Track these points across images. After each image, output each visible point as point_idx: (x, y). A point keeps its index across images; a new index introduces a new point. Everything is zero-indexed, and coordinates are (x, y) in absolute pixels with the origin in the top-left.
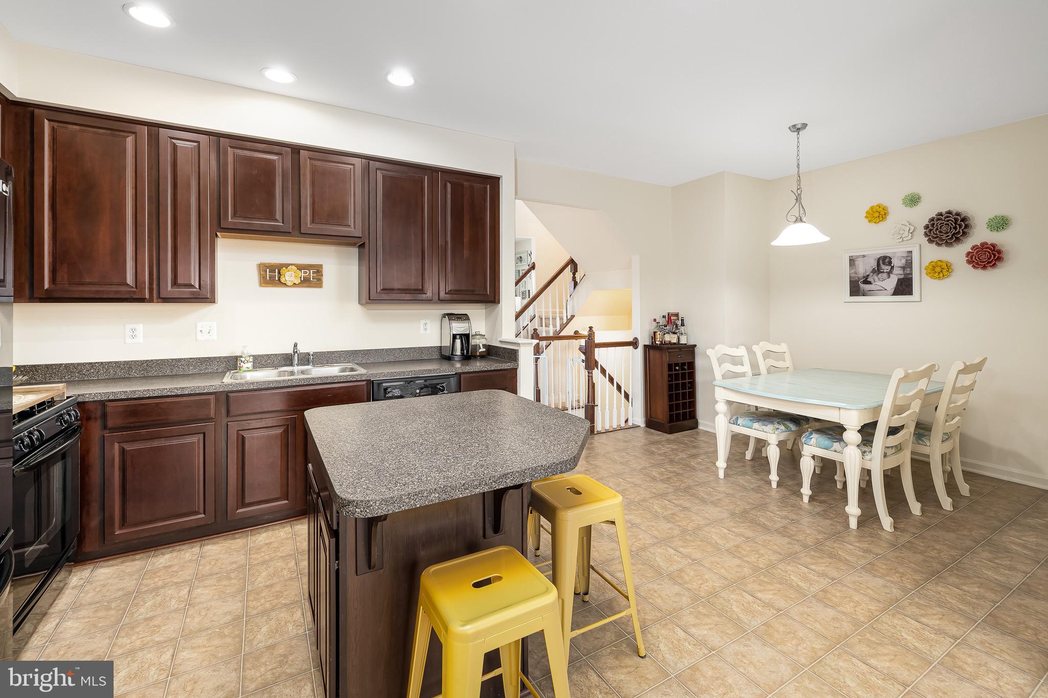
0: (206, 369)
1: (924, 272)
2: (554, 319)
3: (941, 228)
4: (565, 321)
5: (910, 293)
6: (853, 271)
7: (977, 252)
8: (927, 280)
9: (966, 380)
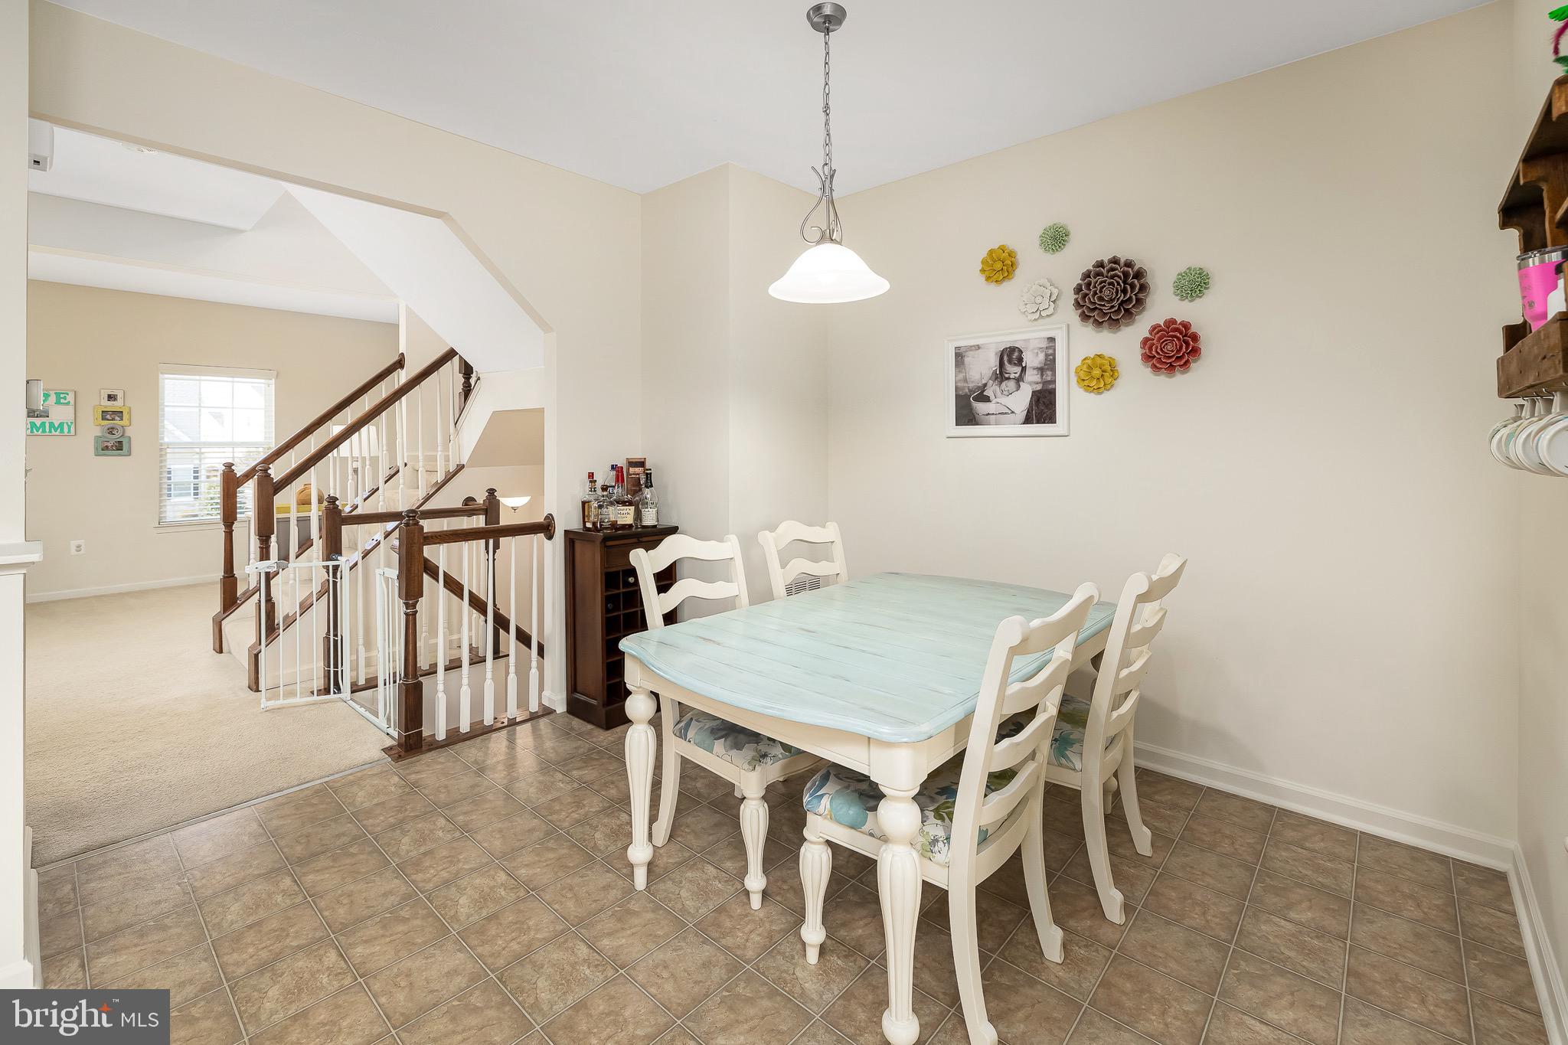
1: (1074, 379)
3: (1101, 292)
5: (1052, 419)
6: (961, 376)
7: (1160, 339)
8: (1078, 393)
9: (1149, 613)
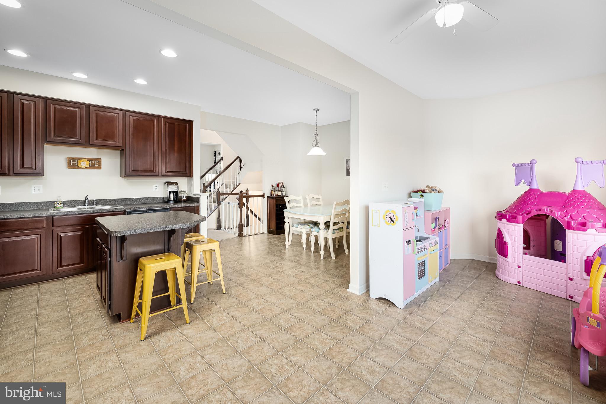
0: (37, 207)
2: (230, 185)
4: (235, 186)
